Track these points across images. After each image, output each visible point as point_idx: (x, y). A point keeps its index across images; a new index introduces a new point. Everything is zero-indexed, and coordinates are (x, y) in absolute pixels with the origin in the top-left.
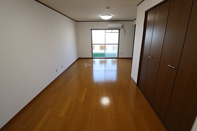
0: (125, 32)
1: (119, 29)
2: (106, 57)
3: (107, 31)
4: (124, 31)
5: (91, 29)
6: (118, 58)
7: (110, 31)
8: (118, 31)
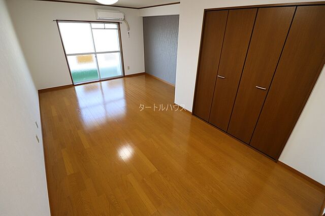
0: (129, 29)
1: (119, 23)
2: (102, 77)
3: (94, 25)
4: (126, 27)
5: (57, 21)
6: (124, 76)
7: (101, 25)
8: (115, 26)
